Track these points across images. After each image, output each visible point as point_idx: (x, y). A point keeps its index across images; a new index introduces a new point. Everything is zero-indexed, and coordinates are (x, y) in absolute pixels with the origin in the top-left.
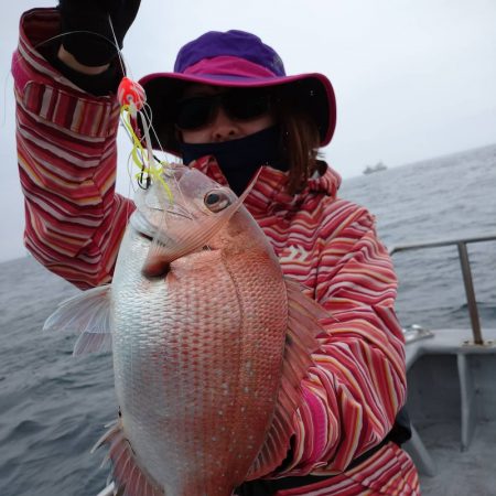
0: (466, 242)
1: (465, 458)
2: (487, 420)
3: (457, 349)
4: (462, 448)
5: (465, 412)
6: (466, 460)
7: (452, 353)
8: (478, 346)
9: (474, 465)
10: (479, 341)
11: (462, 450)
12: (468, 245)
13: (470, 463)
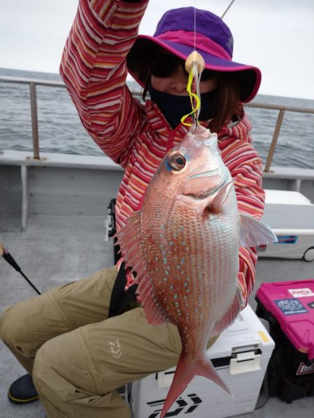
0: (36, 84)
1: (24, 236)
2: (36, 214)
3: (21, 162)
4: (22, 230)
5: (25, 206)
6: (25, 237)
7: (18, 164)
8: (37, 161)
9: (31, 239)
10: (37, 157)
11: (22, 232)
12: (37, 86)
13: (28, 239)
